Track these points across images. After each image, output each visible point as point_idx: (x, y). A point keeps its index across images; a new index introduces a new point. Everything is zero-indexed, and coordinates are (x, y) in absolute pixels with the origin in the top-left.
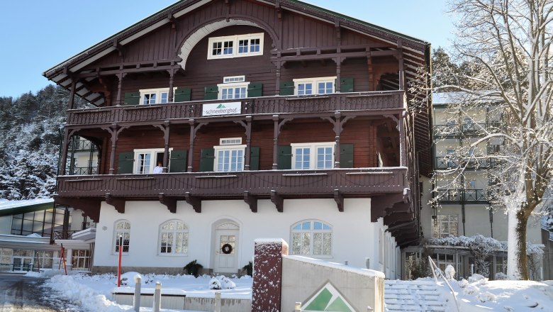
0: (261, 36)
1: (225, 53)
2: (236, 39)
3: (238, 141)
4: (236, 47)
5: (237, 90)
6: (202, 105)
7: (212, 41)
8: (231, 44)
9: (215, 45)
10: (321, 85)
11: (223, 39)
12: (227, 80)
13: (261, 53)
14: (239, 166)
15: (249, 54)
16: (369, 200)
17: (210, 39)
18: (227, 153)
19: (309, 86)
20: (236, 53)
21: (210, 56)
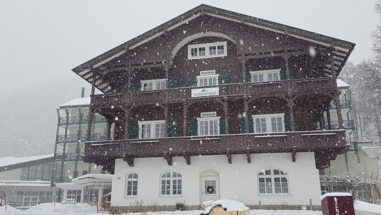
0: (225, 44)
1: (200, 55)
2: (207, 46)
3: (214, 114)
4: (207, 51)
5: (210, 80)
6: (190, 90)
7: (190, 47)
8: (204, 49)
9: (192, 50)
10: (270, 75)
11: (198, 46)
12: (202, 73)
13: (225, 54)
14: (216, 132)
15: (217, 56)
16: (313, 154)
17: (189, 46)
18: (206, 123)
19: (261, 76)
20: (207, 55)
21: (190, 57)
